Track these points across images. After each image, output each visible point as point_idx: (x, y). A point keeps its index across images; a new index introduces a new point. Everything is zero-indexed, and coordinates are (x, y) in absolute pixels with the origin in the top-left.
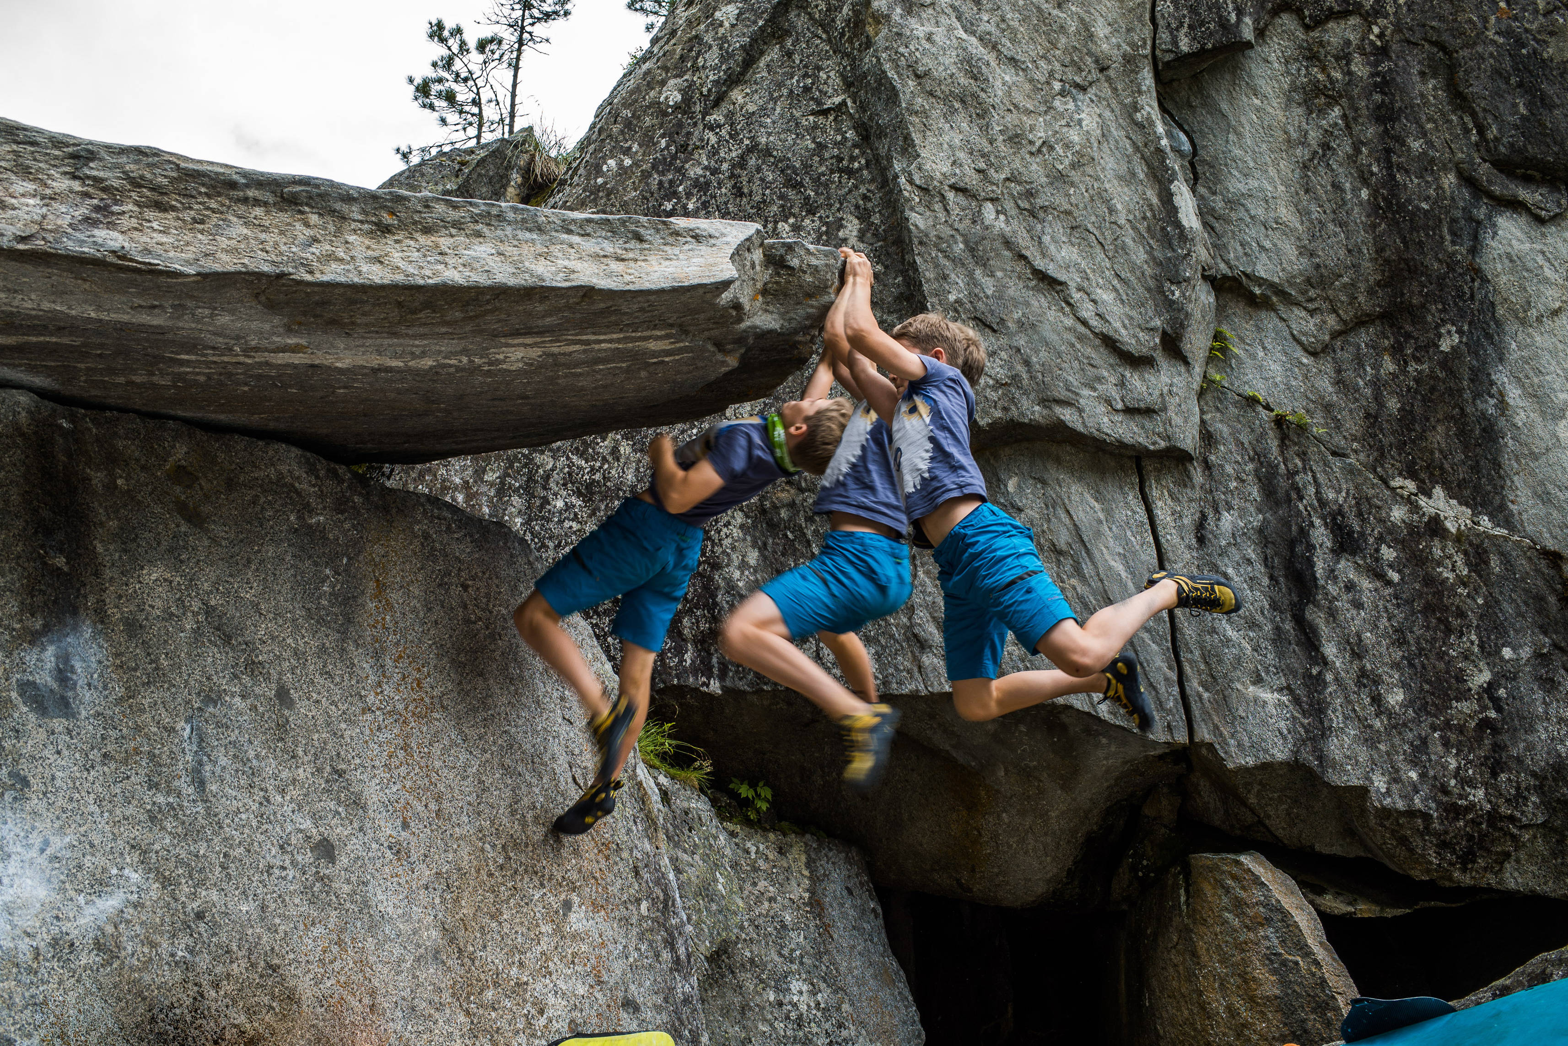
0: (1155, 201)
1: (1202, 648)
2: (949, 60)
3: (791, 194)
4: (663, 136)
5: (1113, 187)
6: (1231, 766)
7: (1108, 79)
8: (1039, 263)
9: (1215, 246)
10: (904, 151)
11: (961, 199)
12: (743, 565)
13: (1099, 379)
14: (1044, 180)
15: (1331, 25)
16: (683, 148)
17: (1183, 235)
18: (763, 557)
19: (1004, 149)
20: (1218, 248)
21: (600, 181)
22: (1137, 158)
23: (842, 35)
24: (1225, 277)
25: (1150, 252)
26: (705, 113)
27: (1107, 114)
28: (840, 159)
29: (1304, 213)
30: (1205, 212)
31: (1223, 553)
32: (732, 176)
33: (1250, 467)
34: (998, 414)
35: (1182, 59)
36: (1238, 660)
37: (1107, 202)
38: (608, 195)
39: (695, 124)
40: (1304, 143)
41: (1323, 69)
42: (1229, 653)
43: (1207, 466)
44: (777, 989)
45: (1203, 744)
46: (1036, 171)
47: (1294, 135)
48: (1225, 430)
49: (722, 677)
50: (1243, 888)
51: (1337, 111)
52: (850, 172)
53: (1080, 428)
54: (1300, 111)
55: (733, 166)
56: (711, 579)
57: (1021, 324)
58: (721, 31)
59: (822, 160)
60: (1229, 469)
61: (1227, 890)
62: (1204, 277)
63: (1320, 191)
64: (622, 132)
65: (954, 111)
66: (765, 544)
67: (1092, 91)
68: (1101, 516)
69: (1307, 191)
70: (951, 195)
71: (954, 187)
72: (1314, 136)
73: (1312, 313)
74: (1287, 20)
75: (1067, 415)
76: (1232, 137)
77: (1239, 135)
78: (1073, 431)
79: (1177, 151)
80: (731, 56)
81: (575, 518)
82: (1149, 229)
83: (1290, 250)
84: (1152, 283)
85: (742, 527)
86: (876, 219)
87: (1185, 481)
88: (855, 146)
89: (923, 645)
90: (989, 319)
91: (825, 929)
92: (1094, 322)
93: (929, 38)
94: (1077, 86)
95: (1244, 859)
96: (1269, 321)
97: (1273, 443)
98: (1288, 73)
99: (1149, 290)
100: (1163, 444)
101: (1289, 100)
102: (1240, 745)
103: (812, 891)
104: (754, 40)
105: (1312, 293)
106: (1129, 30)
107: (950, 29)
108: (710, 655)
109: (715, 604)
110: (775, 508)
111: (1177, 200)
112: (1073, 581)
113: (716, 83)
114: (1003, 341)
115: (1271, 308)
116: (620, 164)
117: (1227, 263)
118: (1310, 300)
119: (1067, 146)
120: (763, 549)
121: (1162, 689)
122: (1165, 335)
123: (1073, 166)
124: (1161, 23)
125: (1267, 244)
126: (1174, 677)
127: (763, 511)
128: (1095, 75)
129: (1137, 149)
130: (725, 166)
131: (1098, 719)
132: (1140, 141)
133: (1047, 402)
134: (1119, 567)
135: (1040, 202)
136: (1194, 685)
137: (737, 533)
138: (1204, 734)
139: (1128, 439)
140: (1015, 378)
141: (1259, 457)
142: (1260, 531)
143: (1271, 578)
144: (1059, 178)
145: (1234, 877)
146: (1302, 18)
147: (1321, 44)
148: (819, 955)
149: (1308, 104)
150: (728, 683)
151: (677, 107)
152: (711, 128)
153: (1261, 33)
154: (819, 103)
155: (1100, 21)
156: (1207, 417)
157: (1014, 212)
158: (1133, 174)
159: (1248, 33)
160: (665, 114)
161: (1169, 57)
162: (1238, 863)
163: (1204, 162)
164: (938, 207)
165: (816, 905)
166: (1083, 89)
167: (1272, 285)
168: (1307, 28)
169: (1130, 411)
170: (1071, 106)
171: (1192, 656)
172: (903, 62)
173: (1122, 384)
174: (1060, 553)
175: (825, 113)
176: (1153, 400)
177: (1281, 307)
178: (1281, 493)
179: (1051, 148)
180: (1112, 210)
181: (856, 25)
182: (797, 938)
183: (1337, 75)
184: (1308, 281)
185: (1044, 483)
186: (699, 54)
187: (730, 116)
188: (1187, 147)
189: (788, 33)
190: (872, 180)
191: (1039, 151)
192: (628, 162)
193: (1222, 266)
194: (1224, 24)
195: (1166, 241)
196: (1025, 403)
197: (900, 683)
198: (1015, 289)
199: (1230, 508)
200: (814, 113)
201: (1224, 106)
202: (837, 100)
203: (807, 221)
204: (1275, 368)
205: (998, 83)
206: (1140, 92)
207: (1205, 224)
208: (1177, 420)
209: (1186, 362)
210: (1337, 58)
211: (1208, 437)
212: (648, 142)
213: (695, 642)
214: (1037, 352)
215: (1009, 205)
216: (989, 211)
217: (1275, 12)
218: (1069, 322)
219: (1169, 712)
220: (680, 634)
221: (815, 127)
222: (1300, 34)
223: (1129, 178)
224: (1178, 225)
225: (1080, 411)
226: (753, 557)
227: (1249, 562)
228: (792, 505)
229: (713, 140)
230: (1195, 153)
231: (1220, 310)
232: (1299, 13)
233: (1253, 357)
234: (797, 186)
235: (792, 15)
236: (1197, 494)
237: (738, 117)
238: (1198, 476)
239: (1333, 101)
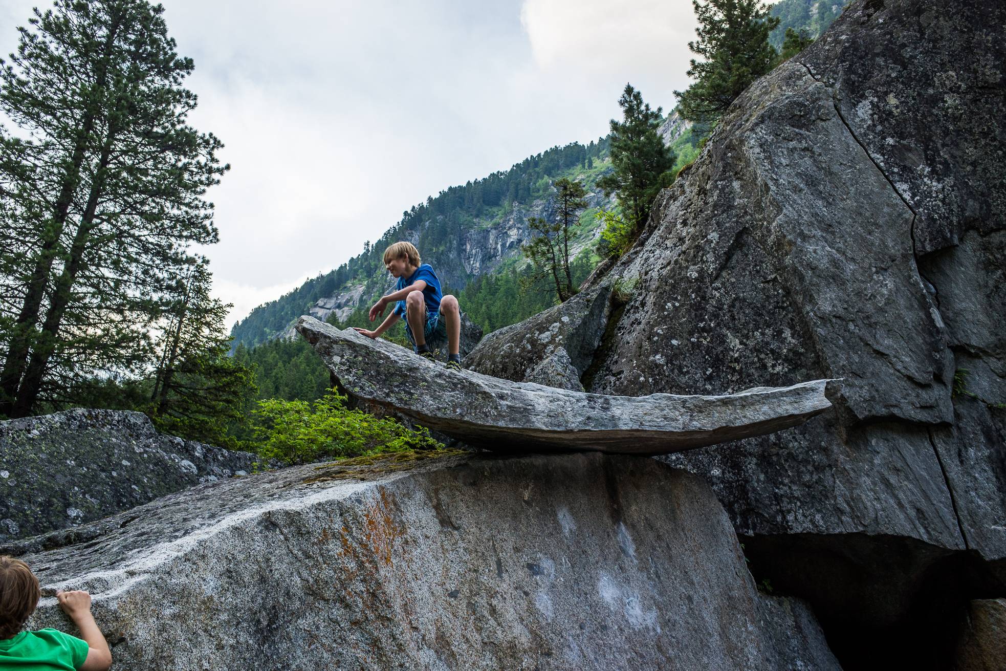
0: (924, 317)
1: (968, 509)
2: (825, 261)
3: (758, 318)
4: (692, 293)
5: (904, 312)
6: (987, 559)
7: (896, 265)
8: (876, 347)
9: (951, 333)
10: (810, 301)
11: (839, 321)
12: (758, 481)
13: (908, 395)
14: (873, 311)
15: (993, 234)
16: (703, 298)
17: (938, 331)
18: (766, 476)
19: (854, 299)
20: (953, 333)
21: (666, 313)
22: (913, 299)
23: (772, 248)
24: (957, 346)
25: (924, 339)
26: (712, 283)
27: (897, 280)
28: (778, 303)
29: (989, 316)
30: (944, 318)
31: (973, 467)
32: (729, 311)
33: (978, 428)
34: (867, 413)
35: (928, 254)
36: (985, 515)
37: (902, 319)
38: (671, 320)
39: (707, 288)
40: (986, 286)
41: (992, 254)
42: (981, 512)
43: (959, 428)
44: (792, 665)
45: (972, 550)
46: (869, 307)
47: (982, 283)
48: (965, 412)
49: (754, 529)
50: (1000, 614)
51: (1000, 272)
52: (783, 308)
53: (902, 416)
54: (983, 272)
55: (730, 307)
56: (745, 487)
57: (873, 374)
58: (713, 245)
59: (770, 303)
60: (969, 429)
61: (992, 616)
62: (949, 347)
63: (997, 307)
64: (671, 290)
65: (829, 283)
66: (767, 471)
67: (890, 270)
68: (914, 452)
69: (991, 307)
70: (834, 320)
71: (834, 316)
72: (991, 283)
73: (999, 359)
74: (972, 233)
75: (896, 411)
76: (953, 285)
77: (956, 284)
78: (899, 418)
79: (931, 293)
80: (720, 257)
81: (682, 463)
82: (922, 329)
83: (986, 332)
84: (926, 353)
85: (756, 464)
86: (798, 328)
87: (949, 435)
88: (784, 296)
89: (842, 512)
90: (858, 372)
91: (804, 638)
92: (903, 371)
93: (815, 251)
94: (882, 269)
95: (997, 601)
96: (980, 364)
97: (987, 416)
98: (976, 256)
99: (926, 355)
100: (939, 421)
101: (977, 267)
102: (990, 550)
103: (795, 621)
104: (729, 249)
105: (998, 351)
106: (902, 243)
107: (823, 247)
108: (747, 520)
109: (748, 498)
110: (770, 456)
111: (933, 316)
112: (906, 483)
113: (715, 269)
114: (865, 382)
115: (980, 358)
116: (674, 305)
117: (957, 339)
118: (998, 354)
119: (883, 295)
120: (766, 473)
121: (951, 527)
122: (935, 375)
123: (886, 304)
124: (916, 239)
125: (975, 331)
126: (956, 522)
127: (764, 457)
128: (890, 263)
129: (912, 294)
130: (725, 307)
131: (923, 542)
132: (913, 291)
133: (886, 407)
134: (924, 473)
135: (873, 320)
136: (966, 526)
137: (754, 467)
138: (973, 546)
139: (924, 419)
140: (873, 398)
141: (982, 423)
142: (989, 457)
143: (997, 478)
144: (881, 310)
145: (995, 609)
146: (979, 232)
147: (989, 243)
148: (805, 650)
149: (986, 269)
150: (757, 531)
151: (696, 279)
152: (716, 290)
153: (961, 240)
154: (765, 278)
155: (889, 240)
156: (956, 407)
157: (862, 325)
158: (912, 306)
159: (956, 241)
160: (691, 282)
161: (921, 254)
162: (996, 603)
163: (942, 296)
164: (829, 325)
165: (798, 628)
166: (886, 270)
167: (979, 349)
168: (982, 236)
169: (923, 407)
170: (881, 278)
171: (963, 513)
172: (805, 263)
173: (918, 396)
174: (898, 470)
175: (768, 282)
176: (932, 402)
177: (985, 358)
178: (995, 439)
179: (875, 297)
180: (905, 322)
181: (779, 244)
182: (794, 642)
183: (999, 256)
184: (996, 345)
185: (888, 441)
186: (703, 255)
187: (723, 284)
188: (933, 290)
189: (743, 245)
190: (794, 311)
191: (870, 298)
192: (677, 304)
193: (956, 341)
194: (945, 238)
195: (931, 334)
196: (878, 407)
197: (834, 529)
198: (866, 359)
199: (971, 446)
200: (762, 282)
201: (948, 272)
202: (773, 276)
203: (767, 331)
204: (985, 384)
205: (848, 270)
206: (911, 270)
207: (945, 323)
208: (944, 410)
209: (945, 385)
210: (998, 249)
211: (957, 416)
212: (685, 294)
213: (740, 515)
214: (881, 385)
215: (859, 323)
216: (851, 326)
217: (967, 230)
218: (892, 371)
219: (956, 538)
220: (734, 511)
221: (764, 288)
222: (979, 239)
223: (910, 308)
224: (935, 326)
225: (901, 409)
226: (762, 477)
227: (985, 471)
228: (777, 454)
229: (718, 295)
230: (937, 293)
231: (956, 360)
232: (977, 230)
233: (974, 379)
234: (761, 315)
235: (745, 237)
236: (956, 440)
237: (727, 284)
238: (955, 432)
239: (997, 268)
